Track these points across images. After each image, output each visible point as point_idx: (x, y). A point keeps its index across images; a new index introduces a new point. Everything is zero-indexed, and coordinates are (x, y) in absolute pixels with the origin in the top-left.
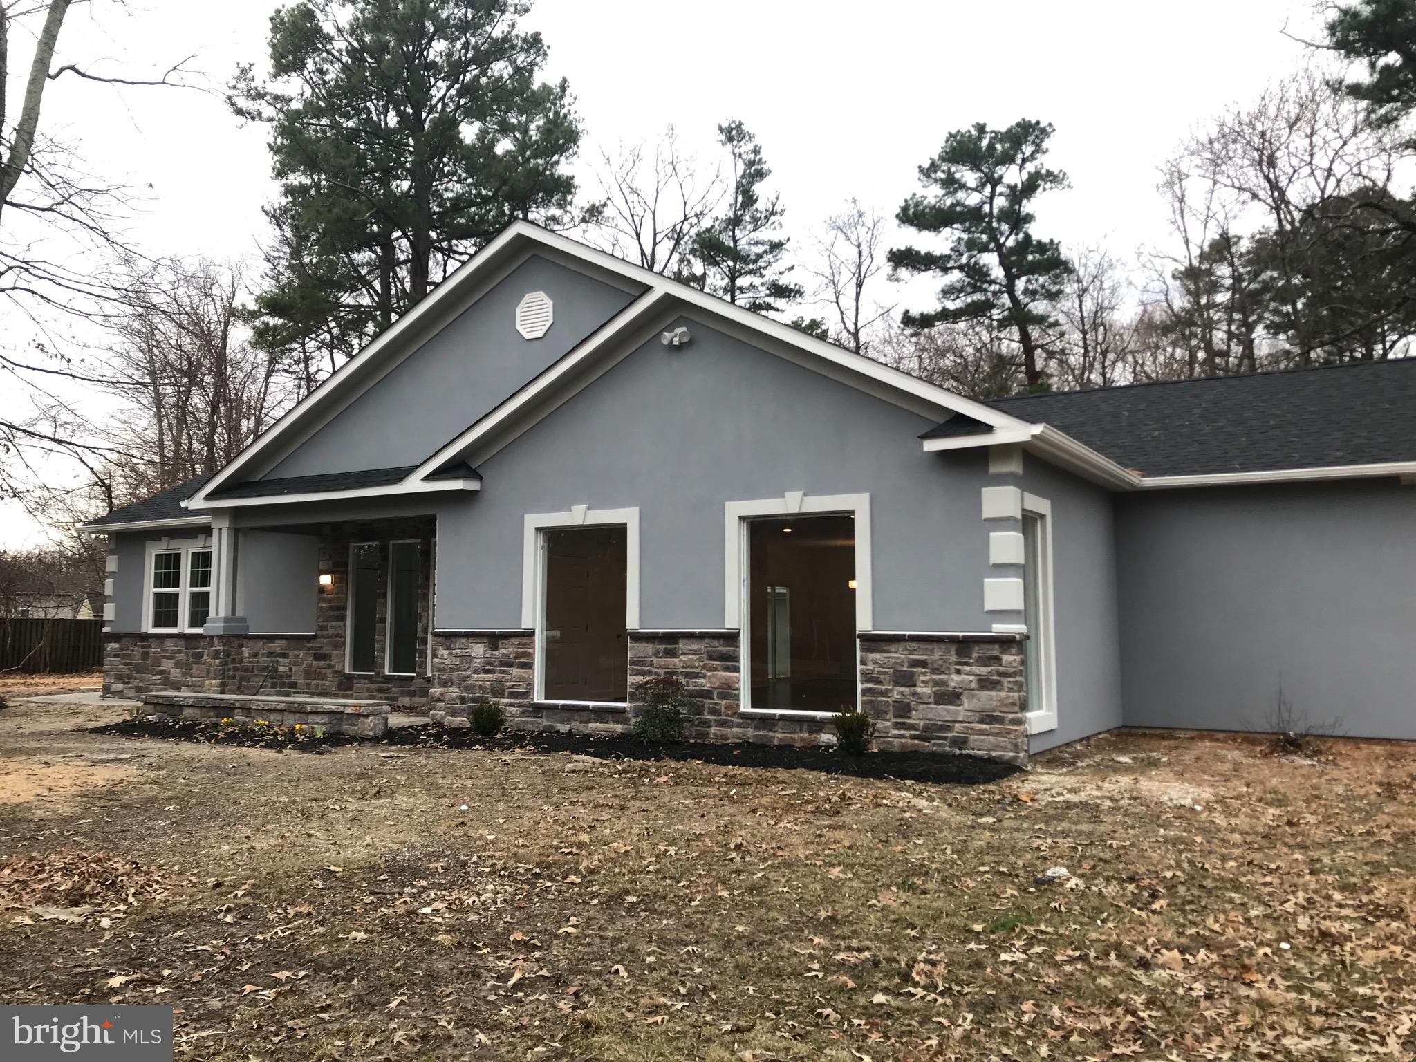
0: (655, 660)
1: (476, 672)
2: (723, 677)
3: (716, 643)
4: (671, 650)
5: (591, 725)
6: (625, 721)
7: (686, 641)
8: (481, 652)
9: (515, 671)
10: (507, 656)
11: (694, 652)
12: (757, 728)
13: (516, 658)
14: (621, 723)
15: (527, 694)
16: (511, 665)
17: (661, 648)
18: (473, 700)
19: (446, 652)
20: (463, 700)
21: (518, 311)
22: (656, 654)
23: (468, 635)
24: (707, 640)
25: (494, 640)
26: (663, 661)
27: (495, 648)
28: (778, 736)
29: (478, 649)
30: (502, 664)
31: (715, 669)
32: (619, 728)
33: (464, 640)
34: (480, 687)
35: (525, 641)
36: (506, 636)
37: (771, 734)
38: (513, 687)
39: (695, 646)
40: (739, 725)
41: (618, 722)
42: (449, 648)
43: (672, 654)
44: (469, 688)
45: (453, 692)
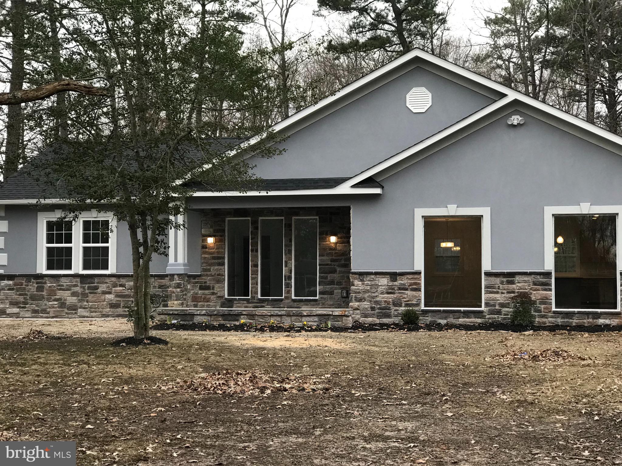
0: (501, 286)
1: (382, 293)
2: (543, 294)
3: (539, 277)
4: (511, 281)
5: (460, 320)
6: (483, 317)
7: (520, 276)
8: (386, 283)
9: (409, 293)
10: (404, 284)
11: (525, 282)
12: (563, 318)
13: (410, 285)
14: (480, 318)
15: (418, 305)
16: (407, 290)
17: (505, 280)
18: (380, 309)
19: (360, 283)
20: (373, 309)
21: (408, 96)
22: (502, 283)
23: (376, 274)
24: (533, 276)
25: (394, 276)
26: (506, 286)
27: (395, 280)
28: (575, 321)
29: (384, 281)
30: (400, 289)
31: (538, 290)
32: (479, 321)
33: (373, 276)
34: (385, 301)
35: (416, 276)
36: (402, 274)
37: (571, 320)
38: (408, 301)
39: (526, 279)
40: (552, 317)
41: (478, 318)
42: (362, 280)
43: (512, 283)
44: (377, 302)
45: (366, 305)
